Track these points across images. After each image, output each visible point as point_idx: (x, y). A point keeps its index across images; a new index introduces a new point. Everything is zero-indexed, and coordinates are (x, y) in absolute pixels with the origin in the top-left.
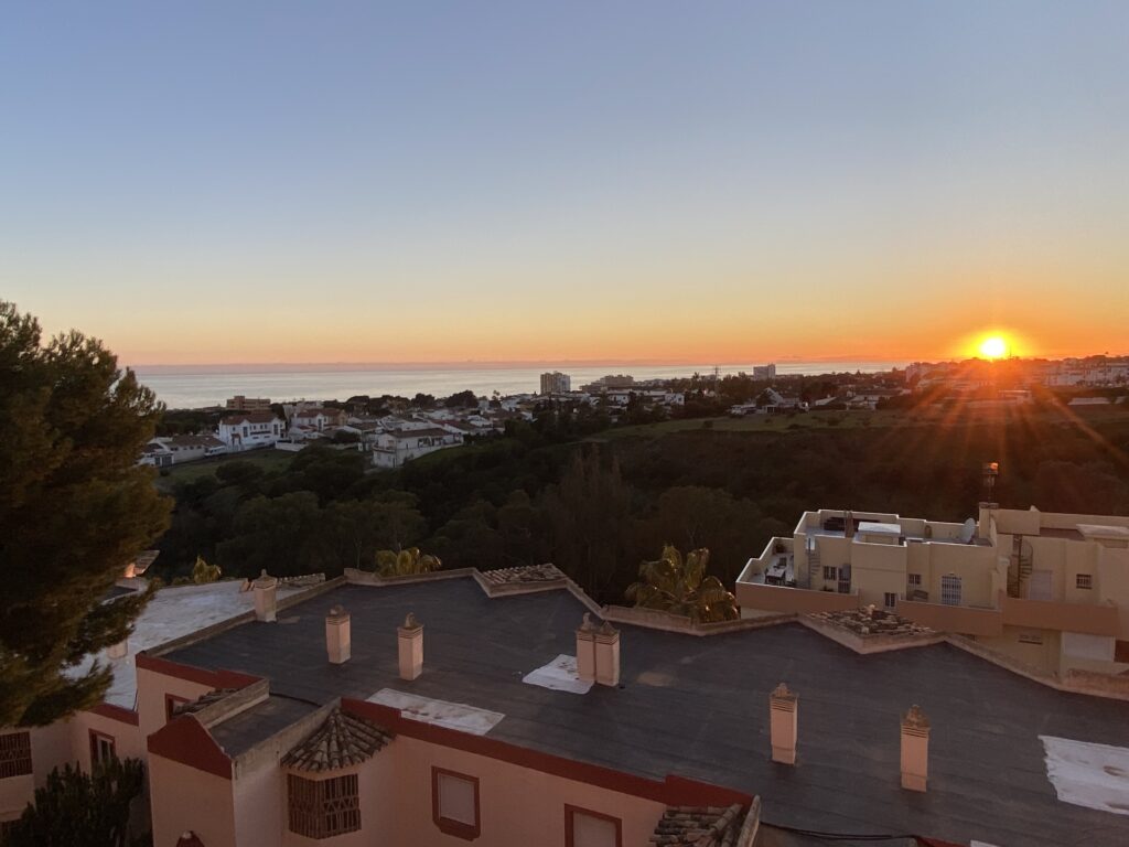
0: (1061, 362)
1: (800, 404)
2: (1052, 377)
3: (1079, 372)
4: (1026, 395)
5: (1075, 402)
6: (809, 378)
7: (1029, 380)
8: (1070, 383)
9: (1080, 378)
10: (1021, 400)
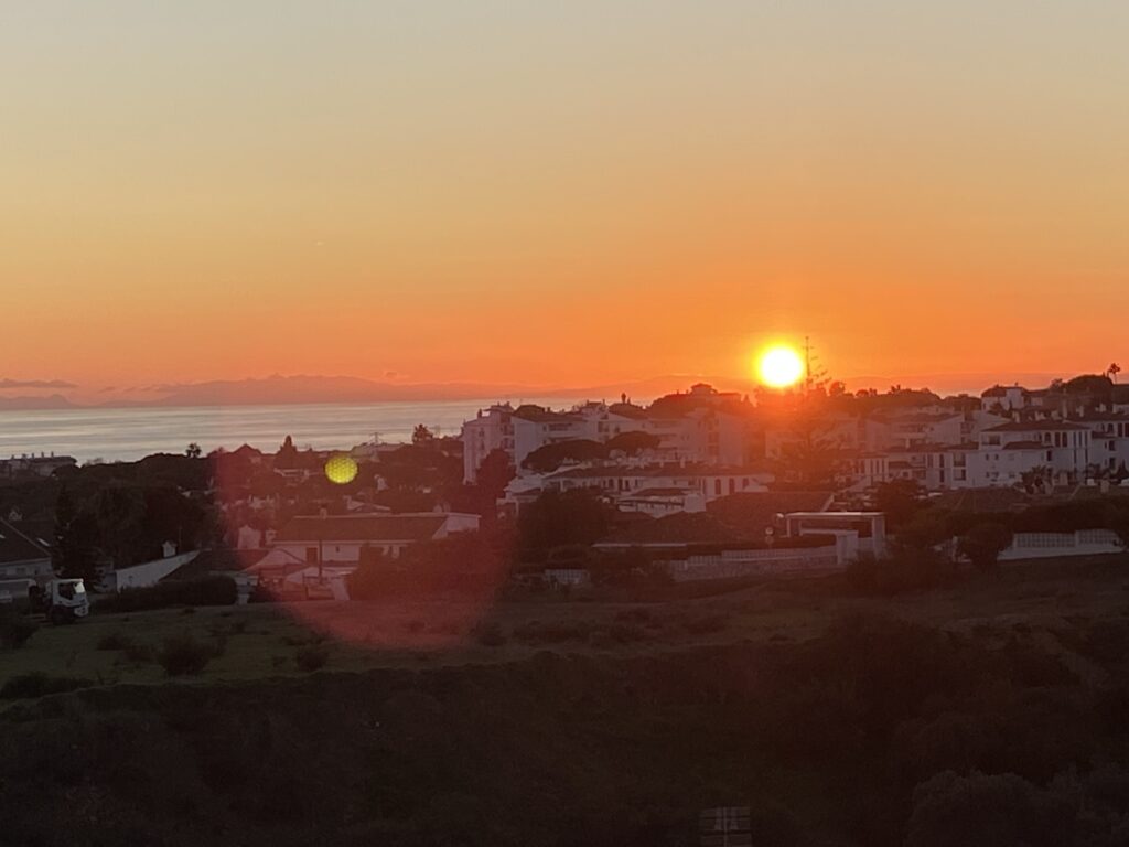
0: (976, 402)
1: (53, 587)
2: (949, 458)
3: (1030, 436)
4: (863, 528)
5: (1021, 549)
6: (99, 470)
7: (875, 472)
8: (1005, 481)
9: (1035, 460)
10: (848, 546)
